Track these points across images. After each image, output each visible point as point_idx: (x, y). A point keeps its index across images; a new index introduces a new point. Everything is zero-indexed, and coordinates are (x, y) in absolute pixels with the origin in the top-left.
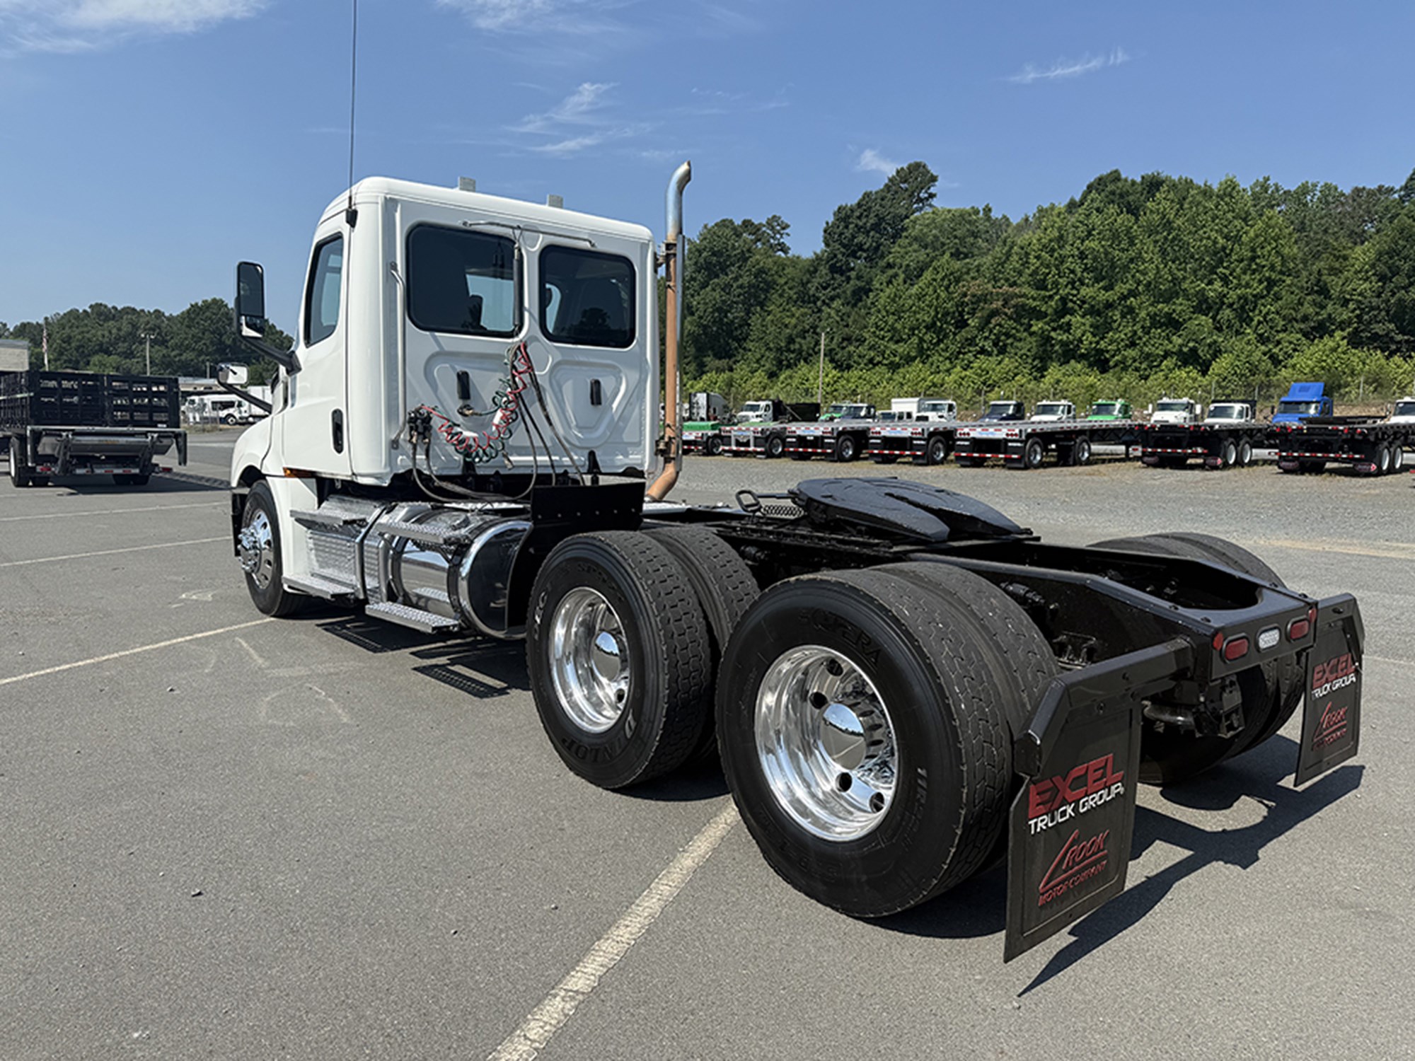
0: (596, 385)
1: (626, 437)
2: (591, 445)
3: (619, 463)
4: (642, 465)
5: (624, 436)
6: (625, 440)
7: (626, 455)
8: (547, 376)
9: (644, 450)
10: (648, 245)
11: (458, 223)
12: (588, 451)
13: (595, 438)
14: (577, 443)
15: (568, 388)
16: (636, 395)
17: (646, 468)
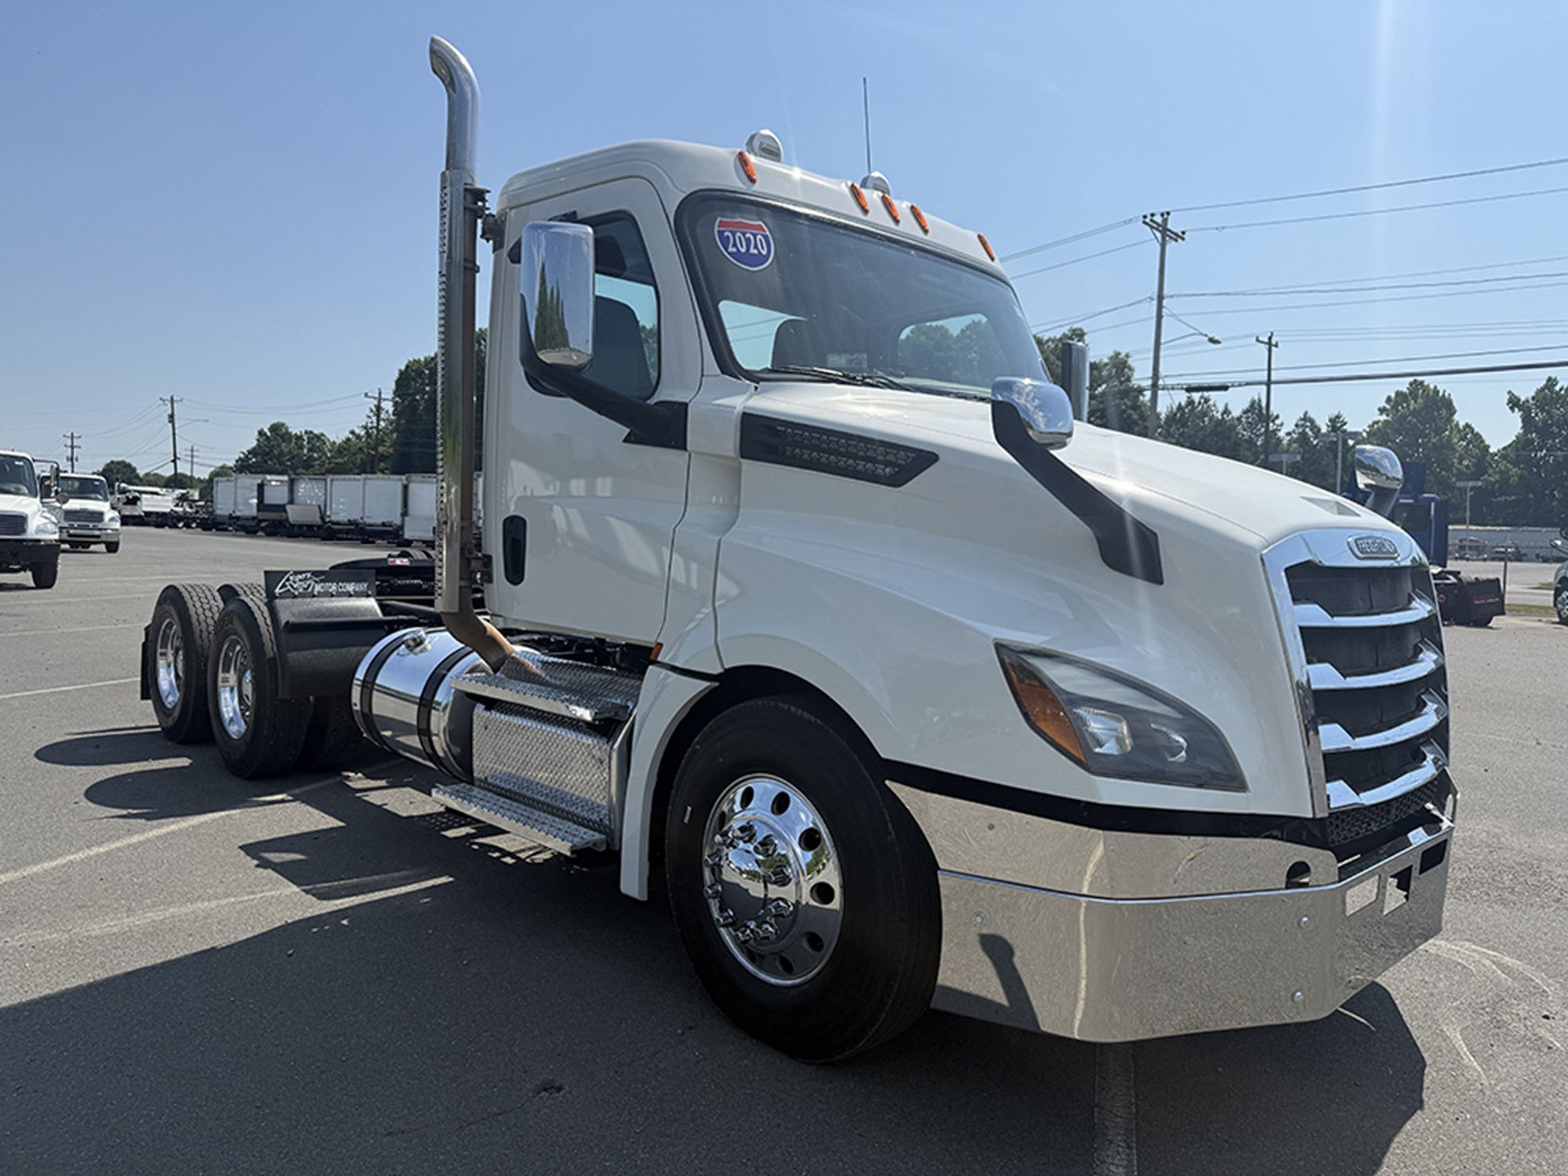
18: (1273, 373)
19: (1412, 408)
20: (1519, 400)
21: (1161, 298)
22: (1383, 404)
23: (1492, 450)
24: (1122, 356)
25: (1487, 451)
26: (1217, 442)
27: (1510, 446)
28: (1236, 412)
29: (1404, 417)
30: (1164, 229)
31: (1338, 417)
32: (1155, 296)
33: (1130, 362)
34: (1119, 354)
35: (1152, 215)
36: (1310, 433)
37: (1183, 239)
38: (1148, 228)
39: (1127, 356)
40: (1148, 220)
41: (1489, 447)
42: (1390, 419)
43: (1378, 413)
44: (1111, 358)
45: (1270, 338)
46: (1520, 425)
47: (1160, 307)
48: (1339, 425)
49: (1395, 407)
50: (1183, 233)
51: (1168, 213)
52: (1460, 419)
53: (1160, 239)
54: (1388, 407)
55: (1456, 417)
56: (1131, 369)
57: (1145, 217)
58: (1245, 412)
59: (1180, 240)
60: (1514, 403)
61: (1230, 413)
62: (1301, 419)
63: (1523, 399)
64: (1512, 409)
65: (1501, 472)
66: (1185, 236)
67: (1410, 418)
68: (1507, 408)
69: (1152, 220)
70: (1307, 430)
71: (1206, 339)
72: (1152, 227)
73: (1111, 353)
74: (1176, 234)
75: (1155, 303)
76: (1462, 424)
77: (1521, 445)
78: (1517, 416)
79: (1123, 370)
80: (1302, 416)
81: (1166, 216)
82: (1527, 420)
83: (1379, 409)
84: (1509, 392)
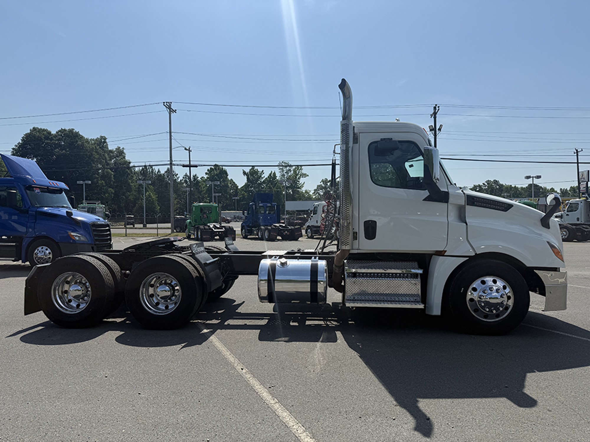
18: (191, 162)
19: (215, 173)
20: (246, 172)
21: (170, 132)
22: (206, 171)
23: (239, 187)
24: (121, 148)
25: (237, 188)
26: (159, 183)
27: (244, 186)
28: (162, 172)
29: (213, 176)
30: (169, 108)
31: (196, 175)
32: (169, 132)
33: (125, 151)
34: (120, 147)
35: (167, 103)
36: (188, 180)
37: (176, 112)
38: (165, 107)
39: (123, 148)
40: (165, 104)
41: (238, 186)
42: (209, 176)
43: (205, 174)
44: (116, 149)
45: (189, 148)
46: (246, 180)
47: (171, 136)
48: (196, 178)
49: (210, 173)
50: (176, 110)
51: (171, 103)
52: (229, 178)
53: (169, 111)
54: (208, 172)
55: (228, 177)
56: (124, 154)
57: (164, 103)
58: (166, 172)
59: (174, 113)
60: (244, 173)
61: (160, 172)
62: (185, 176)
63: (247, 172)
64: (244, 175)
65: (242, 194)
66: (176, 111)
67: (216, 177)
68: (243, 175)
69: (167, 104)
70: (187, 179)
71: (184, 148)
72: (166, 107)
73: (116, 147)
74: (173, 110)
75: (169, 134)
76: (230, 179)
77: (246, 186)
78: (246, 177)
79: (122, 154)
80: (185, 174)
81: (170, 103)
82: (248, 178)
83: (206, 173)
84: (243, 170)
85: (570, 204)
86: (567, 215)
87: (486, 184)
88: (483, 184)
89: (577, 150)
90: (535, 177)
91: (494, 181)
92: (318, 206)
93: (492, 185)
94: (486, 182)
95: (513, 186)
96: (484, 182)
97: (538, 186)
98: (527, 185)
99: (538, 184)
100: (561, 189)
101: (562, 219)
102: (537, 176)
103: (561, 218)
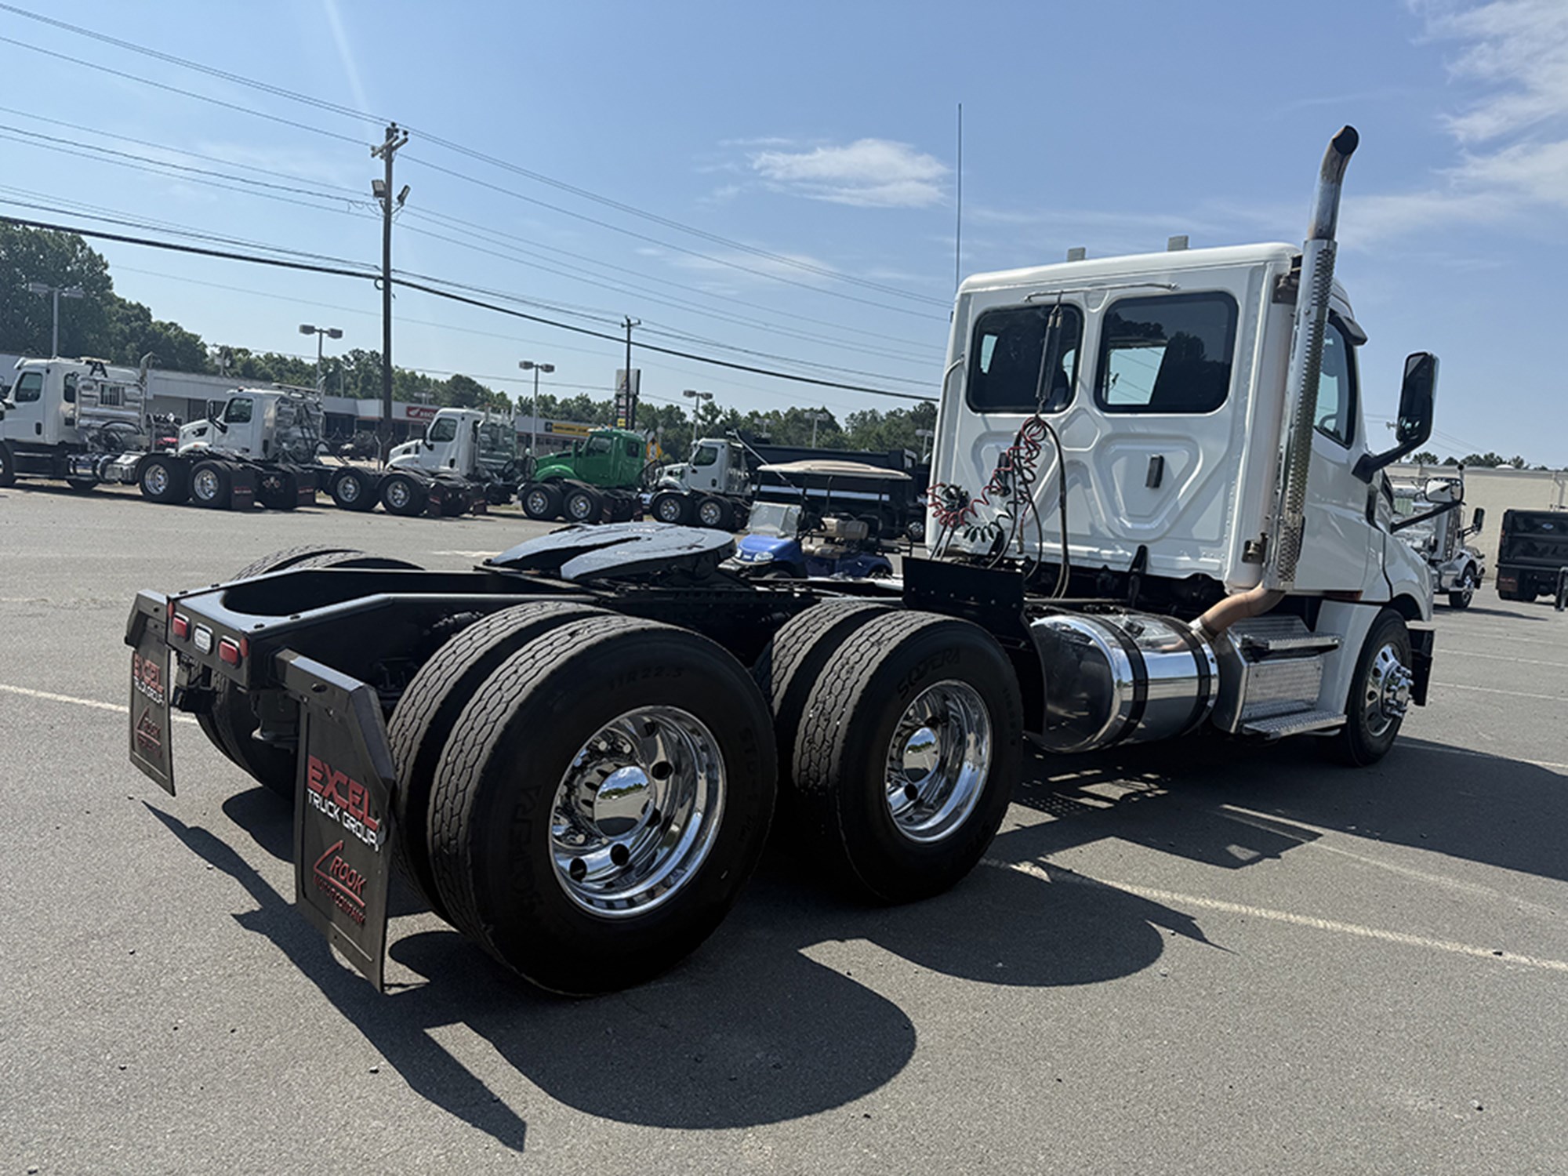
0: (1159, 463)
1: (1197, 532)
2: (1143, 538)
3: (1182, 566)
4: (1221, 571)
5: (1194, 530)
6: (1196, 537)
7: (1196, 555)
8: (1092, 453)
9: (1227, 554)
10: (1264, 268)
11: (1020, 301)
12: (1138, 545)
13: (1146, 530)
14: (1123, 535)
15: (1118, 469)
16: (1221, 473)
17: (1225, 578)
85: (702, 447)
86: (694, 471)
87: (352, 359)
88: (344, 357)
89: (629, 321)
90: (542, 367)
91: (372, 353)
92: (48, 371)
93: (366, 365)
94: (353, 353)
95: (419, 374)
96: (346, 353)
97: (475, 382)
98: (449, 378)
99: (474, 379)
100: (520, 398)
101: (683, 480)
102: (547, 366)
103: (682, 477)
